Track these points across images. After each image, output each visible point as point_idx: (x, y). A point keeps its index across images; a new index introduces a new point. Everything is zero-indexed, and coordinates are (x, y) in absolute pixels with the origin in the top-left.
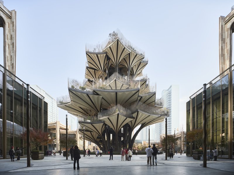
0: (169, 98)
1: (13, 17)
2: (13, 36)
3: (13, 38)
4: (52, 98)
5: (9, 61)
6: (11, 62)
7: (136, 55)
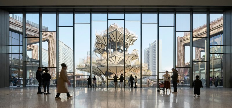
0: (154, 49)
1: (54, 36)
2: (54, 48)
3: (54, 49)
4: (69, 48)
5: (52, 63)
6: (53, 63)
7: (129, 36)
